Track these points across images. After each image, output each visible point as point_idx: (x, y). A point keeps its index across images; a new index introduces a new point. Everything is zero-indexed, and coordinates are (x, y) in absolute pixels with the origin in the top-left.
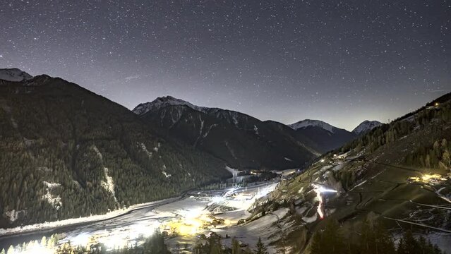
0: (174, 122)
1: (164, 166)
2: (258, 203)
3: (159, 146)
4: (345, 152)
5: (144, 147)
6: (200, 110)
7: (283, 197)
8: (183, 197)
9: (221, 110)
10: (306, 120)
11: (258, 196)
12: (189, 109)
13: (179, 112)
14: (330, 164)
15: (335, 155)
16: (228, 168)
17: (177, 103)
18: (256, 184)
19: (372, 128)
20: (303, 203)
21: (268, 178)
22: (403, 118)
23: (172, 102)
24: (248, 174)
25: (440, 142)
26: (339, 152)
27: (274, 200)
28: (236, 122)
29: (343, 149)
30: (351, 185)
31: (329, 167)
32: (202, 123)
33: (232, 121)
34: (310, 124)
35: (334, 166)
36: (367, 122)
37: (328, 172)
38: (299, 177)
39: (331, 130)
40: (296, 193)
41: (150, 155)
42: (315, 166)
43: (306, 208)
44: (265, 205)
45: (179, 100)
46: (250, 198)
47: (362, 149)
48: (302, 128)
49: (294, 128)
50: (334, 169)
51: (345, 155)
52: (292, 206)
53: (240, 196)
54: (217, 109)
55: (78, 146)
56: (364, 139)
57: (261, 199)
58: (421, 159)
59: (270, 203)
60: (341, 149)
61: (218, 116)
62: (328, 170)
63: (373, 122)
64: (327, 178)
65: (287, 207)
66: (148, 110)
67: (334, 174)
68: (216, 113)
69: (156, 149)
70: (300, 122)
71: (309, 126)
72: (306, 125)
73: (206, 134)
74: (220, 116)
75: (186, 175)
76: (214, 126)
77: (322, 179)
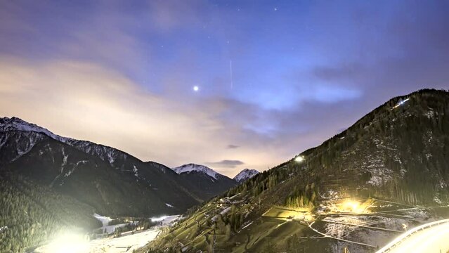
0: (21, 152)
4: (230, 197)
6: (64, 141)
7: (168, 245)
9: (92, 145)
10: (191, 164)
12: (46, 139)
13: (31, 140)
15: (221, 200)
16: (97, 216)
17: (29, 129)
18: (132, 234)
19: (251, 176)
21: (146, 227)
22: (278, 167)
23: (20, 127)
24: (123, 222)
25: (310, 186)
26: (224, 196)
27: (156, 249)
28: (112, 161)
29: (228, 194)
30: (239, 227)
31: (216, 211)
32: (66, 158)
33: (107, 159)
34: (195, 169)
35: (221, 210)
36: (247, 170)
37: (217, 216)
38: (184, 224)
39: (214, 177)
40: (182, 240)
42: (201, 211)
45: (32, 125)
46: (126, 249)
47: (247, 193)
48: (186, 172)
49: (177, 172)
50: (222, 213)
54: (88, 142)
56: (248, 184)
58: (297, 200)
61: (88, 151)
63: (252, 170)
64: (216, 222)
67: (222, 217)
68: (85, 148)
70: (184, 166)
71: (192, 172)
72: (190, 169)
73: (70, 173)
74: (91, 152)
75: (34, 226)
76: (82, 163)
77: (210, 224)
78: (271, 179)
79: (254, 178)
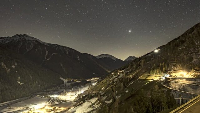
0: (28, 50)
1: (19, 78)
2: (80, 97)
3: (16, 64)
4: (123, 70)
5: (4, 65)
6: (46, 45)
7: (94, 92)
8: (32, 97)
9: (58, 46)
10: (104, 54)
11: (79, 93)
12: (39, 44)
13: (32, 45)
14: (117, 75)
15: (119, 71)
16: (61, 78)
17: (31, 39)
18: (78, 87)
19: (133, 60)
20: (104, 94)
21: (84, 83)
22: (146, 55)
23: (27, 38)
24: (73, 81)
25: (162, 64)
26: (120, 70)
27: (89, 94)
28: (67, 53)
29: (122, 68)
30: (127, 84)
31: (116, 76)
32: (47, 52)
33: (65, 53)
35: (119, 76)
36: (131, 57)
37: (116, 79)
38: (101, 82)
39: (115, 60)
40: (100, 90)
41: (8, 70)
42: (109, 76)
43: (106, 97)
44: (84, 97)
45: (32, 37)
46: (75, 94)
47: (131, 68)
48: (102, 58)
49: (98, 58)
50: (119, 77)
51: (123, 71)
52: (99, 96)
53: (69, 94)
54: (56, 45)
56: (132, 63)
57: (81, 94)
58: (155, 71)
59: (86, 96)
60: (121, 68)
61: (57, 49)
63: (133, 57)
64: (116, 82)
65: (96, 97)
66: (8, 42)
67: (119, 79)
68: (56, 47)
69: (13, 66)
70: (101, 55)
71: (105, 57)
72: (104, 56)
73: (49, 59)
74: (58, 49)
75: (34, 83)
76: (54, 55)
77: (113, 82)
78: (143, 61)
79: (134, 61)
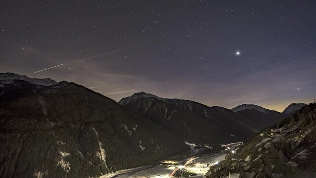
0: (147, 109)
1: (141, 141)
2: (213, 170)
3: (136, 126)
4: (280, 127)
5: (126, 128)
6: (164, 101)
7: (233, 164)
8: (155, 165)
9: (179, 100)
10: (243, 105)
11: (212, 165)
12: (156, 100)
13: (150, 102)
14: (269, 137)
15: (272, 130)
17: (149, 96)
18: (210, 155)
20: (250, 169)
21: (218, 151)
23: (144, 96)
24: (203, 147)
26: (274, 127)
27: (226, 167)
28: (191, 109)
29: (278, 125)
30: (292, 154)
31: (268, 139)
32: (166, 110)
33: (188, 108)
34: (247, 108)
35: (273, 138)
36: (294, 104)
37: (269, 143)
38: (244, 148)
39: (264, 112)
40: (243, 161)
41: (130, 133)
42: (256, 139)
43: (254, 173)
44: (219, 171)
45: (149, 94)
46: (206, 165)
47: (296, 124)
48: (241, 111)
49: (235, 112)
51: (281, 129)
52: (242, 171)
53: (198, 165)
54: (176, 99)
55: (82, 127)
56: (296, 116)
57: (215, 166)
59: (223, 169)
60: (276, 125)
61: (177, 105)
62: (269, 141)
63: (299, 104)
64: (269, 148)
65: (237, 173)
66: (128, 102)
67: (274, 144)
68: (176, 103)
69: (134, 129)
70: (239, 107)
71: (246, 110)
72: (244, 108)
73: (169, 118)
74: (178, 104)
75: (156, 148)
76: (174, 112)
77: (264, 149)
